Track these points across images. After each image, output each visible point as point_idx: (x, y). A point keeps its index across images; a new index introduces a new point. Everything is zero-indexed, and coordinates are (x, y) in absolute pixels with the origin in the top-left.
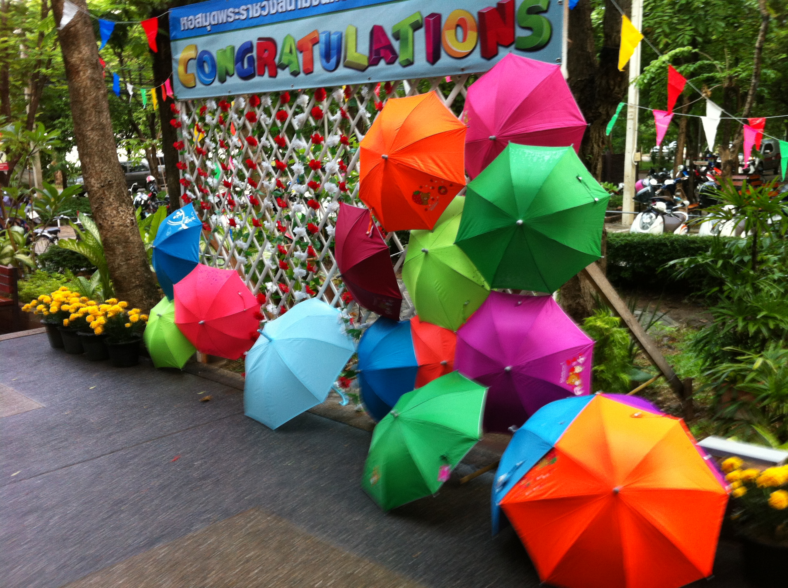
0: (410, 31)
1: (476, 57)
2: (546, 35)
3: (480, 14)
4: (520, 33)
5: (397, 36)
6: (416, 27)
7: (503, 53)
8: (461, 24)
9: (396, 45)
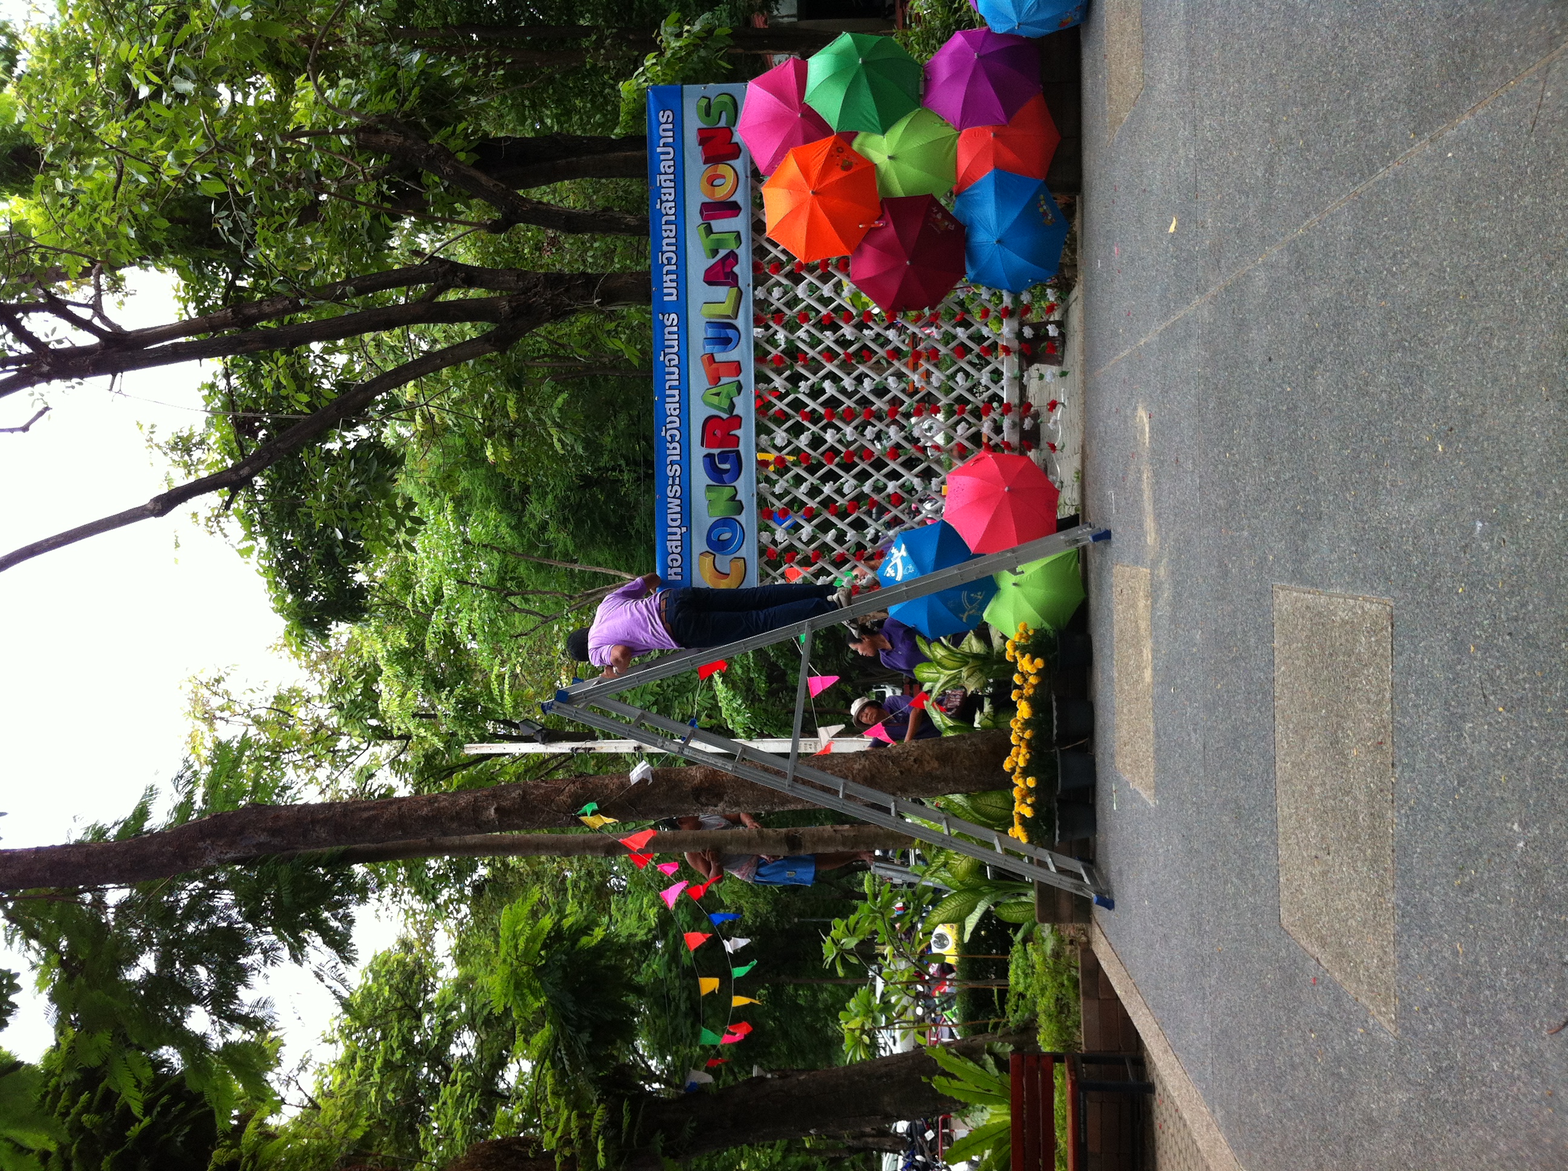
0: (712, 236)
1: (738, 164)
2: (726, 98)
3: (705, 163)
4: (723, 123)
5: (715, 252)
6: (709, 230)
7: (737, 138)
8: (711, 181)
9: (722, 253)
